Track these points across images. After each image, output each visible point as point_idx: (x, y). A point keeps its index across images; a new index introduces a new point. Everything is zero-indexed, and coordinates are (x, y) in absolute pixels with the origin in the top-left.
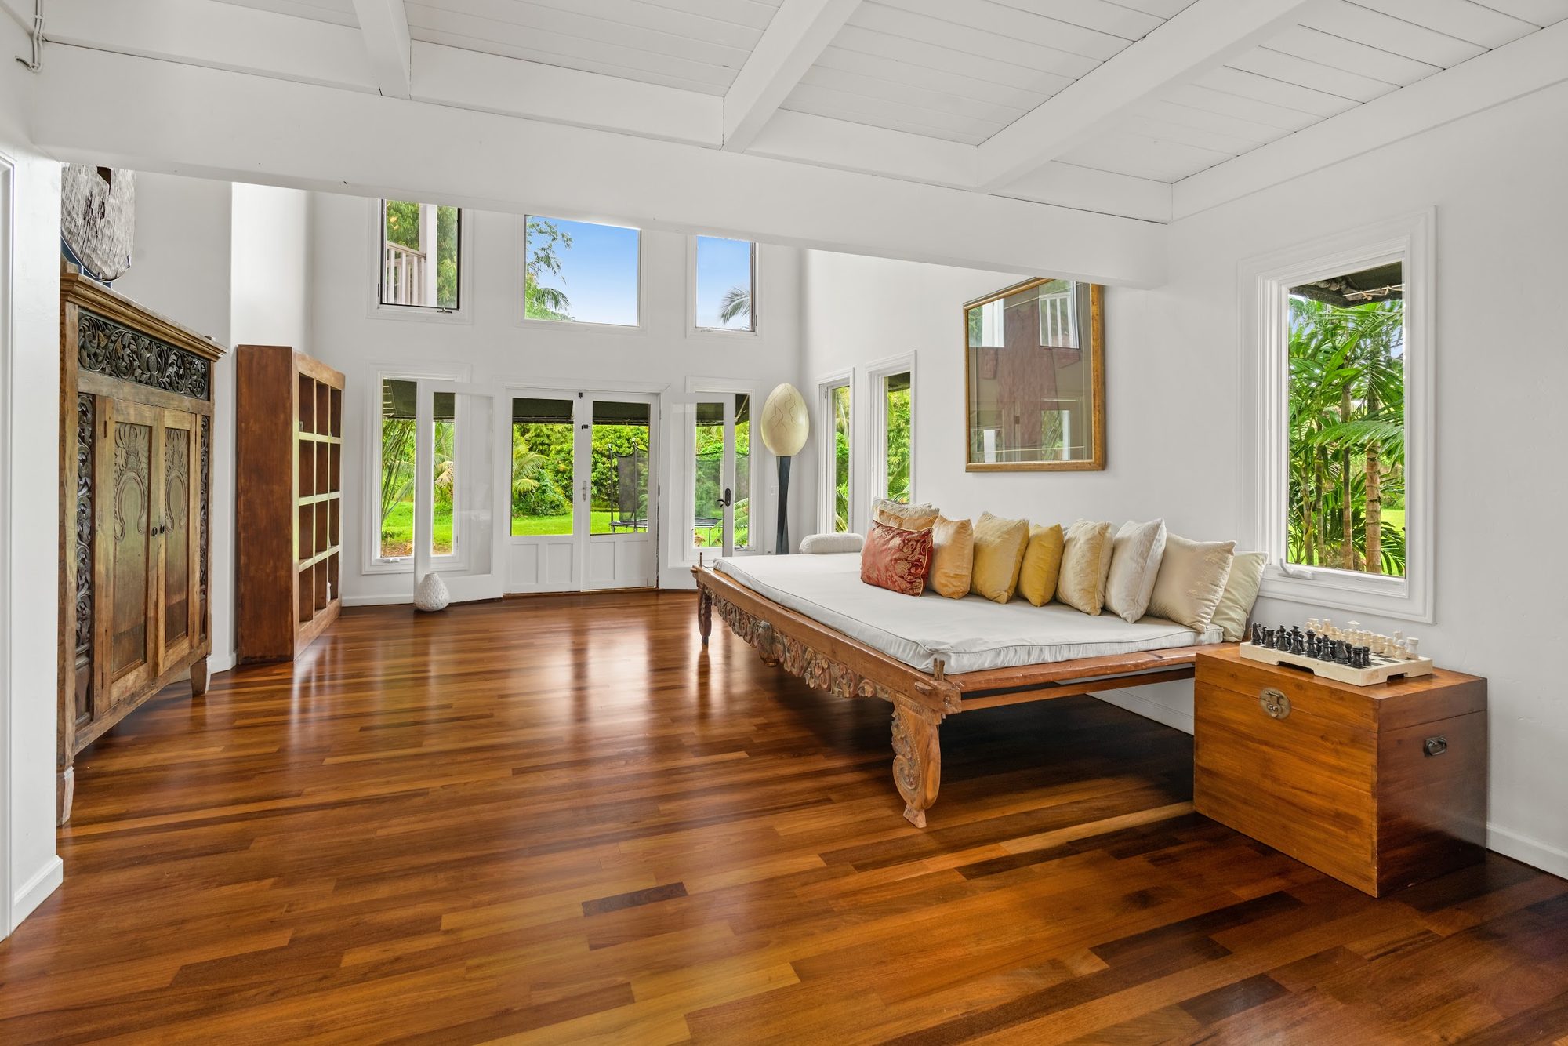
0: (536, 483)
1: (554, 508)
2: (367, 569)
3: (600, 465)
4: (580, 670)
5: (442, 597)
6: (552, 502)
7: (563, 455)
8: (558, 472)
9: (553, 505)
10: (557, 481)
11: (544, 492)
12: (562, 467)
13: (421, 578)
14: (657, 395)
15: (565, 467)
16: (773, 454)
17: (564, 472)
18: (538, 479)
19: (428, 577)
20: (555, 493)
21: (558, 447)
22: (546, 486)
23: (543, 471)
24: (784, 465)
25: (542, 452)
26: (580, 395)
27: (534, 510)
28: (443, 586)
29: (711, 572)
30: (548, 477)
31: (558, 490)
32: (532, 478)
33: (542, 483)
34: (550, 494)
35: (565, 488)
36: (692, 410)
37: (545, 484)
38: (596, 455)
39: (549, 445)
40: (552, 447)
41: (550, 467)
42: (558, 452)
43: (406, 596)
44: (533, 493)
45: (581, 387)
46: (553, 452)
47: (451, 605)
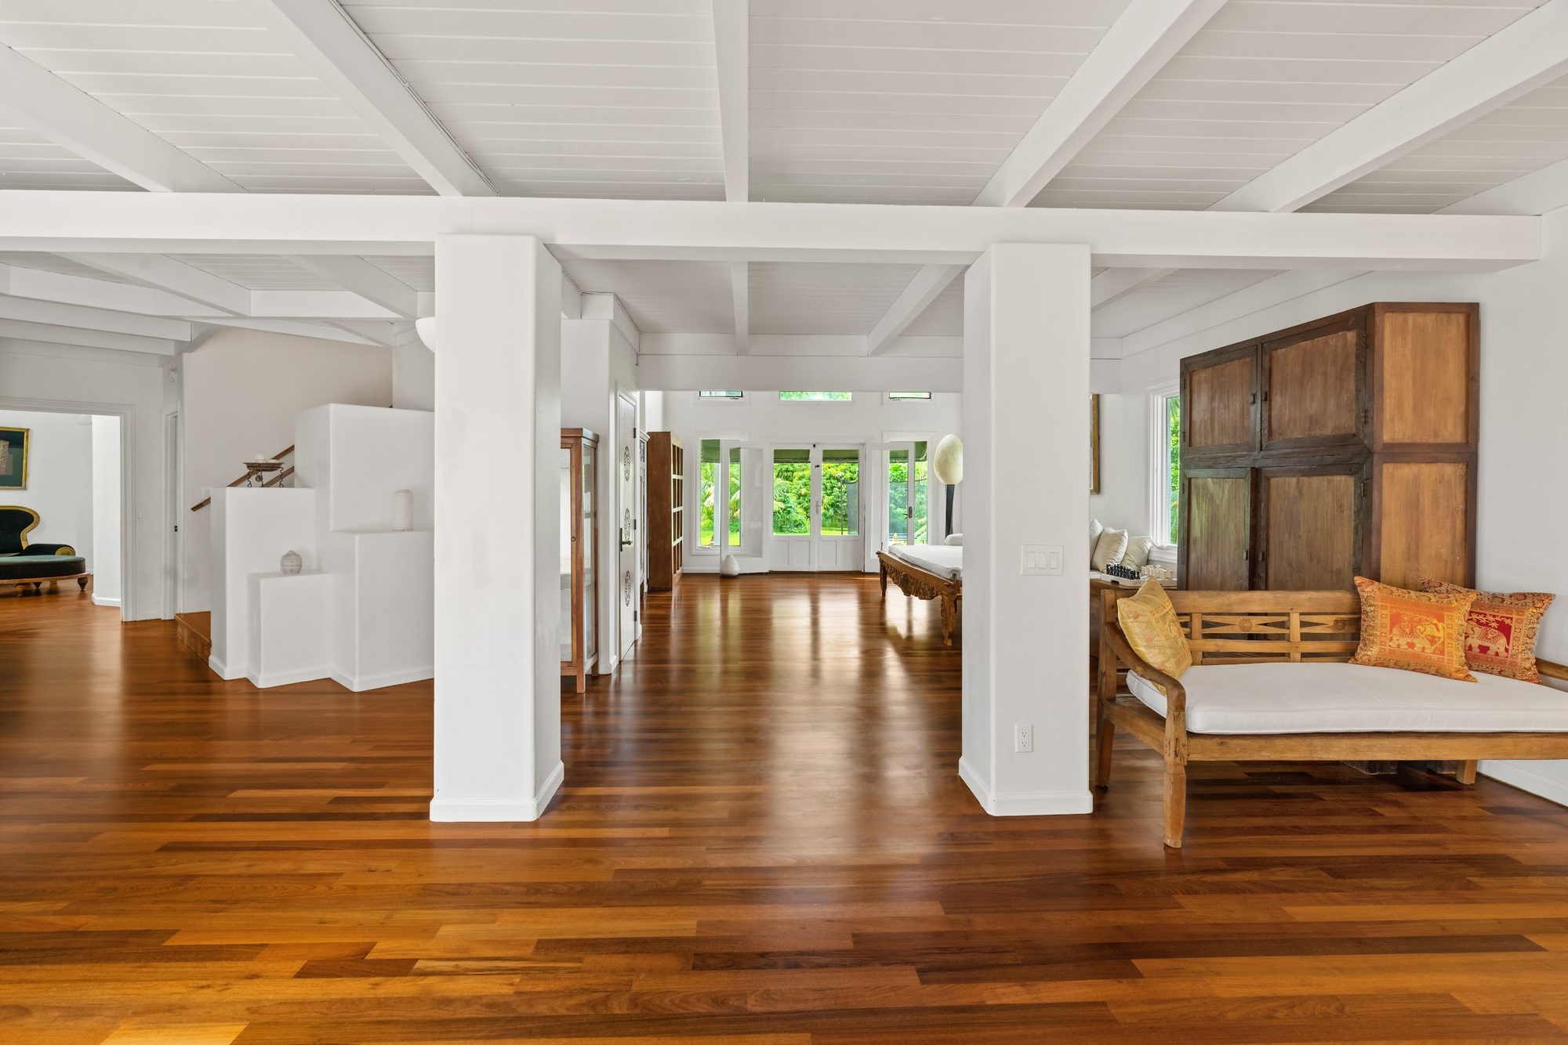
0: (783, 506)
1: (797, 526)
2: (694, 552)
3: (836, 489)
4: (815, 611)
5: (736, 568)
6: (795, 521)
7: (804, 480)
8: (800, 496)
9: (797, 523)
10: (800, 504)
11: (789, 512)
12: (804, 491)
13: (724, 558)
14: (863, 444)
15: (806, 491)
16: (943, 483)
17: (805, 496)
18: (784, 502)
19: (728, 556)
20: (798, 513)
21: (801, 474)
22: (791, 507)
23: (787, 495)
24: (950, 490)
25: (787, 478)
26: (814, 446)
27: (781, 528)
28: (736, 562)
29: (887, 553)
30: (793, 500)
31: (800, 510)
32: (779, 501)
33: (788, 505)
34: (793, 514)
35: (806, 509)
36: (887, 455)
37: (790, 505)
38: (832, 481)
39: (792, 472)
40: (795, 474)
41: (794, 491)
42: (800, 478)
43: (716, 569)
44: (780, 513)
45: (815, 441)
46: (796, 478)
47: (740, 575)
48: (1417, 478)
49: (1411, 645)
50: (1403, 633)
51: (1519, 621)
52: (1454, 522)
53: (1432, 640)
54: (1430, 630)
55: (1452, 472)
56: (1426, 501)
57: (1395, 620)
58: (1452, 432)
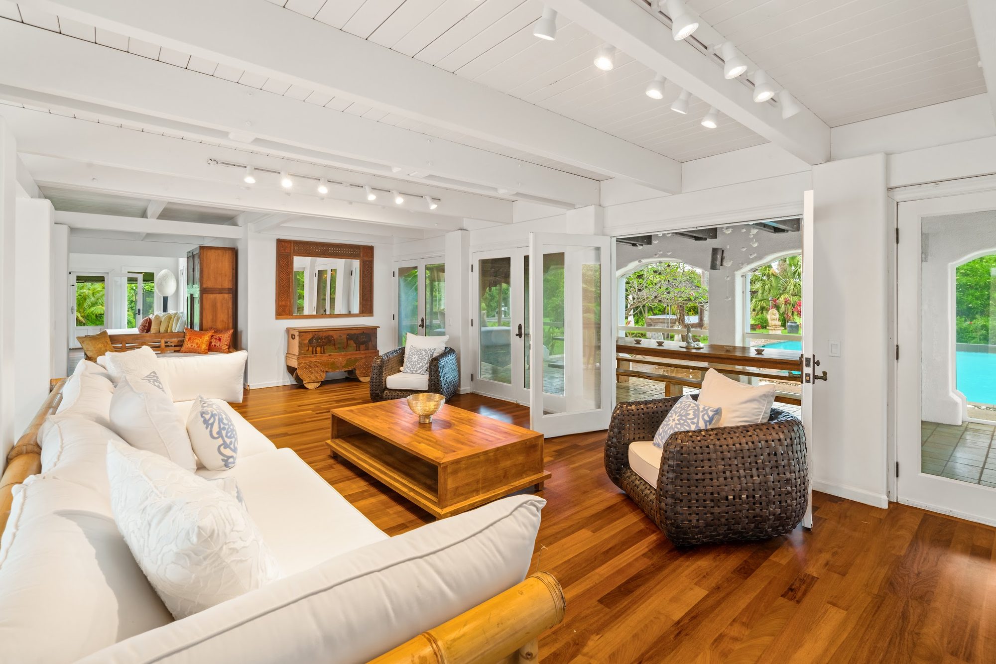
14: (108, 273)
16: (161, 296)
24: (165, 300)
26: (70, 273)
48: (215, 299)
49: (192, 346)
50: (191, 343)
51: (223, 337)
52: (228, 312)
53: (197, 344)
54: (197, 341)
55: (228, 297)
56: (219, 305)
57: (190, 339)
58: (227, 284)
